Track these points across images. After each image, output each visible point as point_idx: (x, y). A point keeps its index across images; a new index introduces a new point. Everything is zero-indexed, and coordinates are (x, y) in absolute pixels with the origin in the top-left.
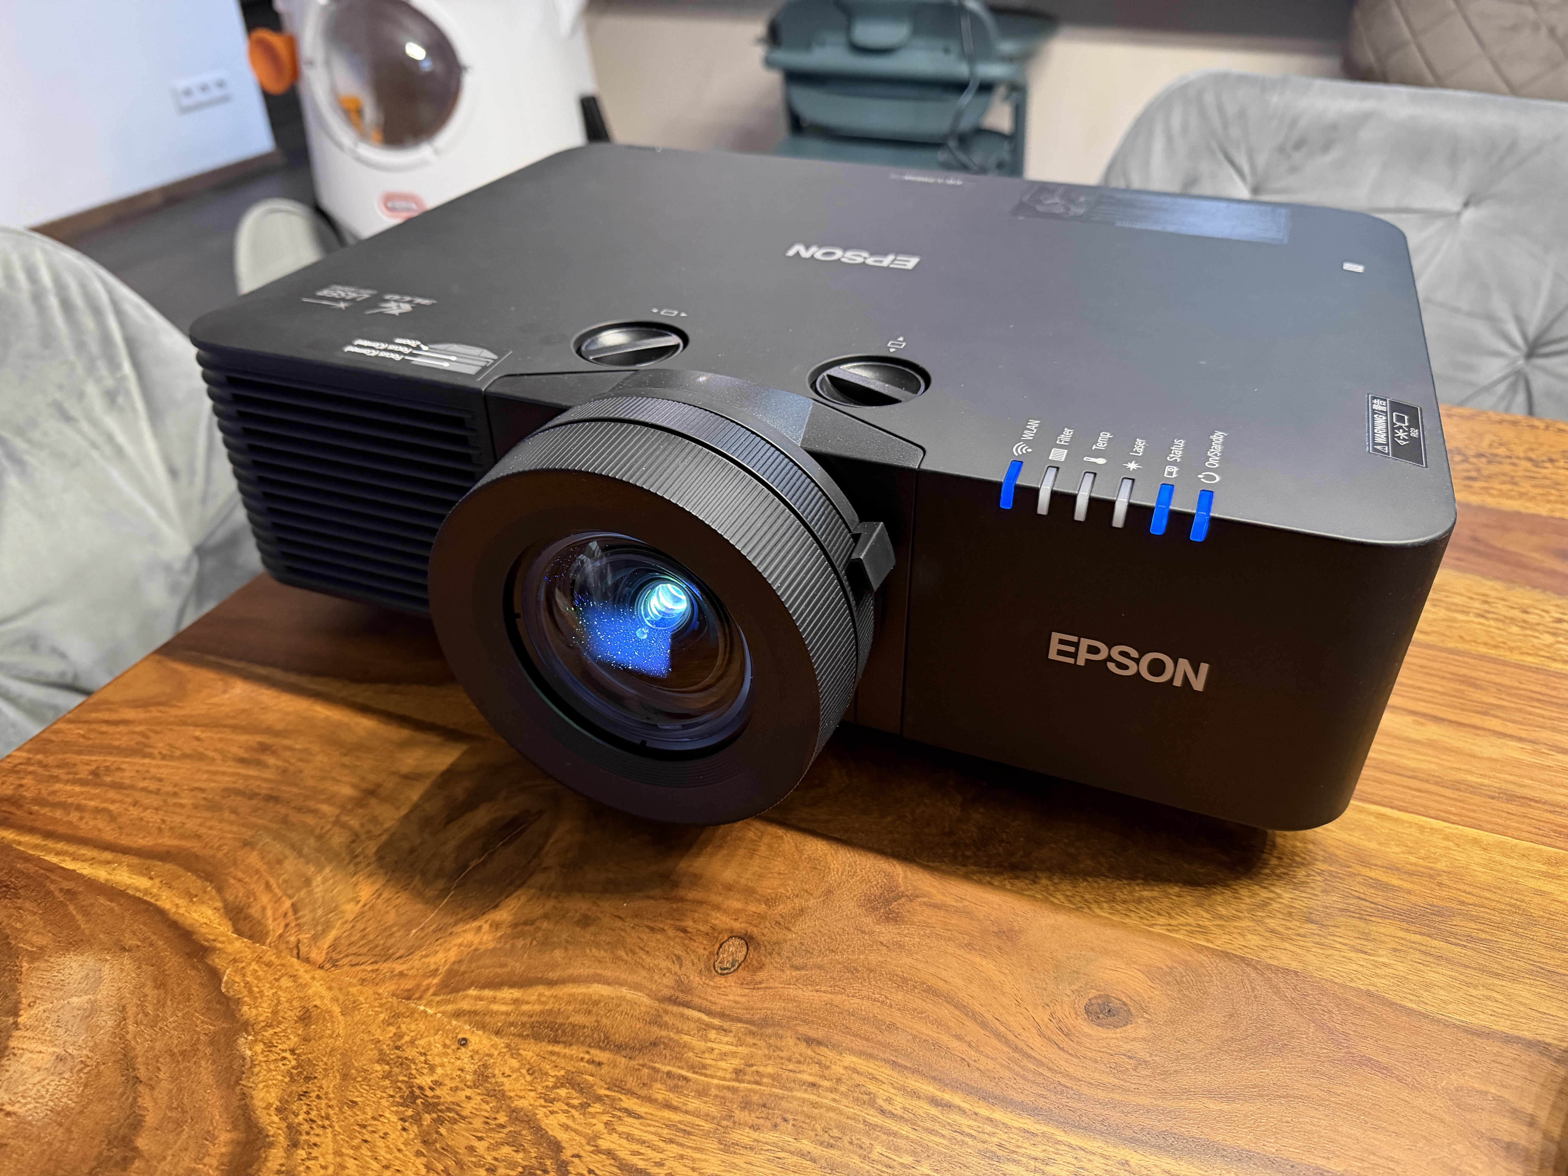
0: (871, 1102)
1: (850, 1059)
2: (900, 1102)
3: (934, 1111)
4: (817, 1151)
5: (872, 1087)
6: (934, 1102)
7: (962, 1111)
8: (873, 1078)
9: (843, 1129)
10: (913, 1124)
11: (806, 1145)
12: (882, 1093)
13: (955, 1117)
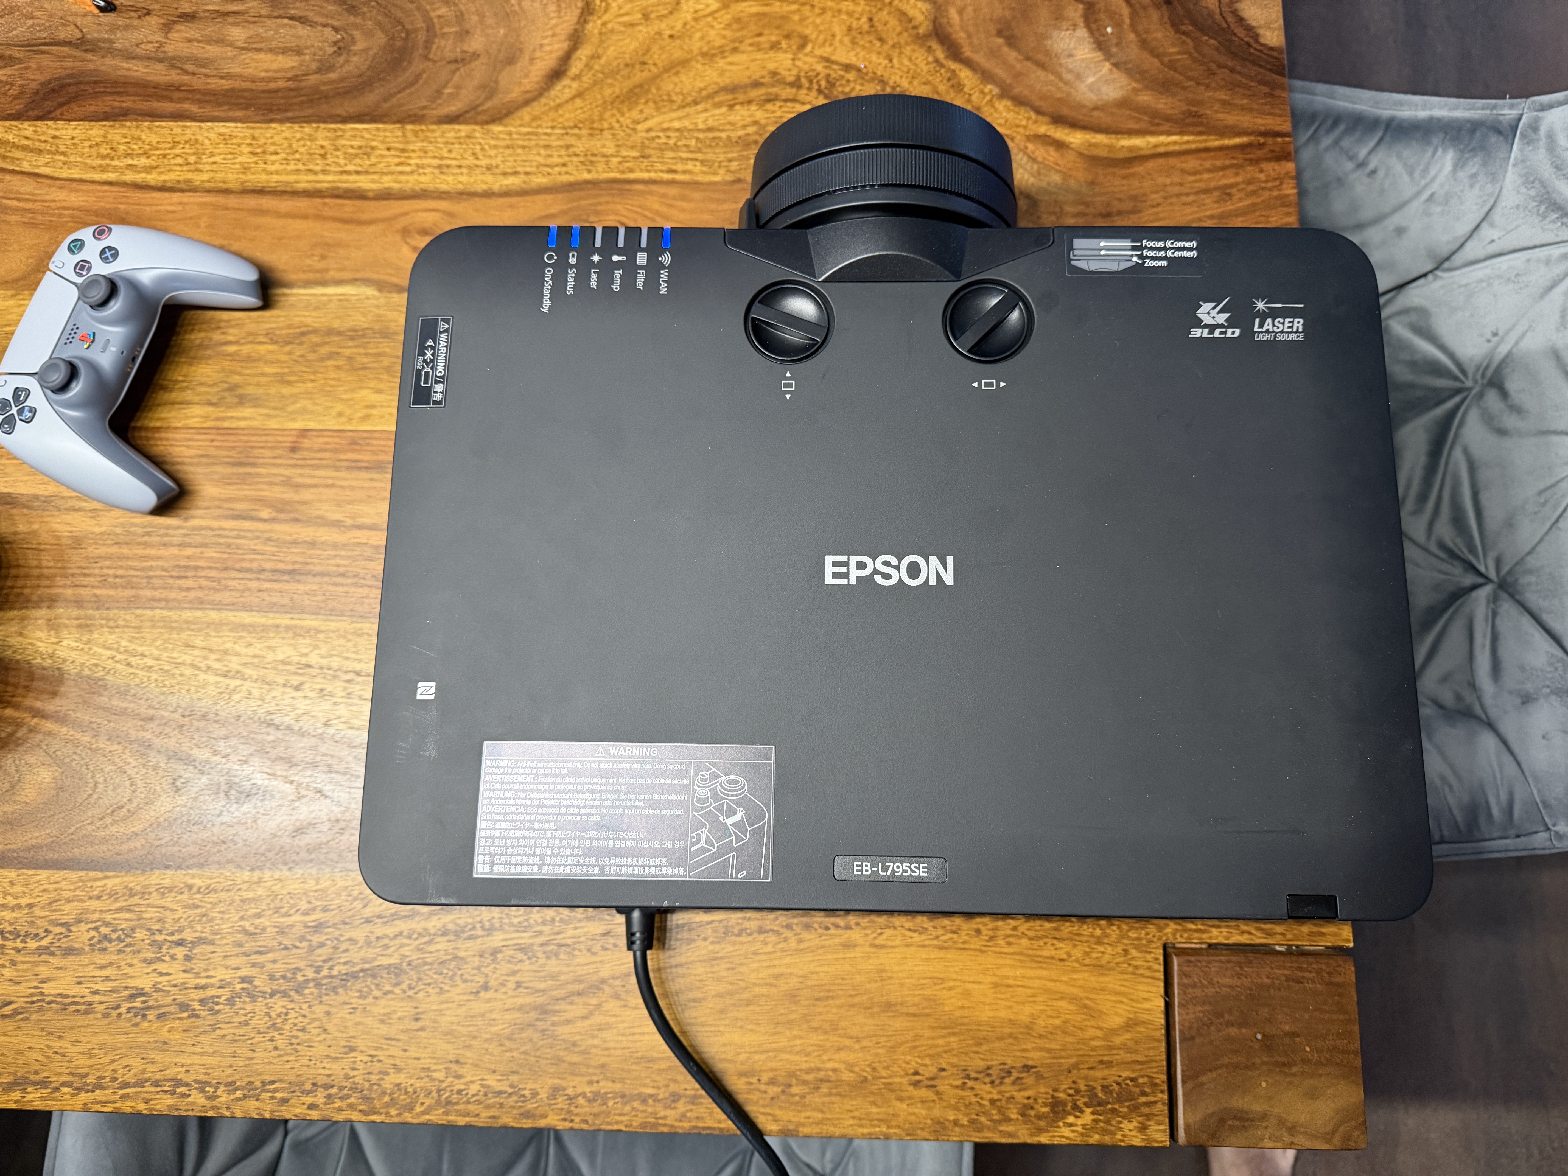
0: (702, 162)
1: (717, 178)
2: (690, 166)
3: (674, 167)
4: (717, 134)
5: (705, 169)
6: (674, 172)
7: (662, 171)
8: (705, 173)
9: (710, 146)
10: (682, 159)
11: (724, 135)
12: (698, 167)
13: (664, 168)
